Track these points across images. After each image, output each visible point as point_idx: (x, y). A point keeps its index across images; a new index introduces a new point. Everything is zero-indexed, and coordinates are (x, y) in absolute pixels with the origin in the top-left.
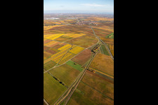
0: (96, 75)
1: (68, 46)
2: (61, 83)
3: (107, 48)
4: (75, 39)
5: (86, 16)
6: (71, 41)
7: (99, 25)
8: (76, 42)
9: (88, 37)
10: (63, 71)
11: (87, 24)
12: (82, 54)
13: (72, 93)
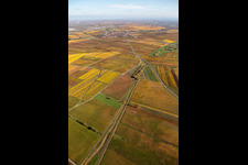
0: (141, 111)
1: (95, 71)
2: (90, 128)
3: (153, 70)
4: (104, 61)
5: (118, 24)
6: (99, 64)
7: (139, 38)
8: (106, 65)
9: (124, 56)
10: (91, 110)
11: (120, 36)
12: (117, 82)
13: (109, 141)
